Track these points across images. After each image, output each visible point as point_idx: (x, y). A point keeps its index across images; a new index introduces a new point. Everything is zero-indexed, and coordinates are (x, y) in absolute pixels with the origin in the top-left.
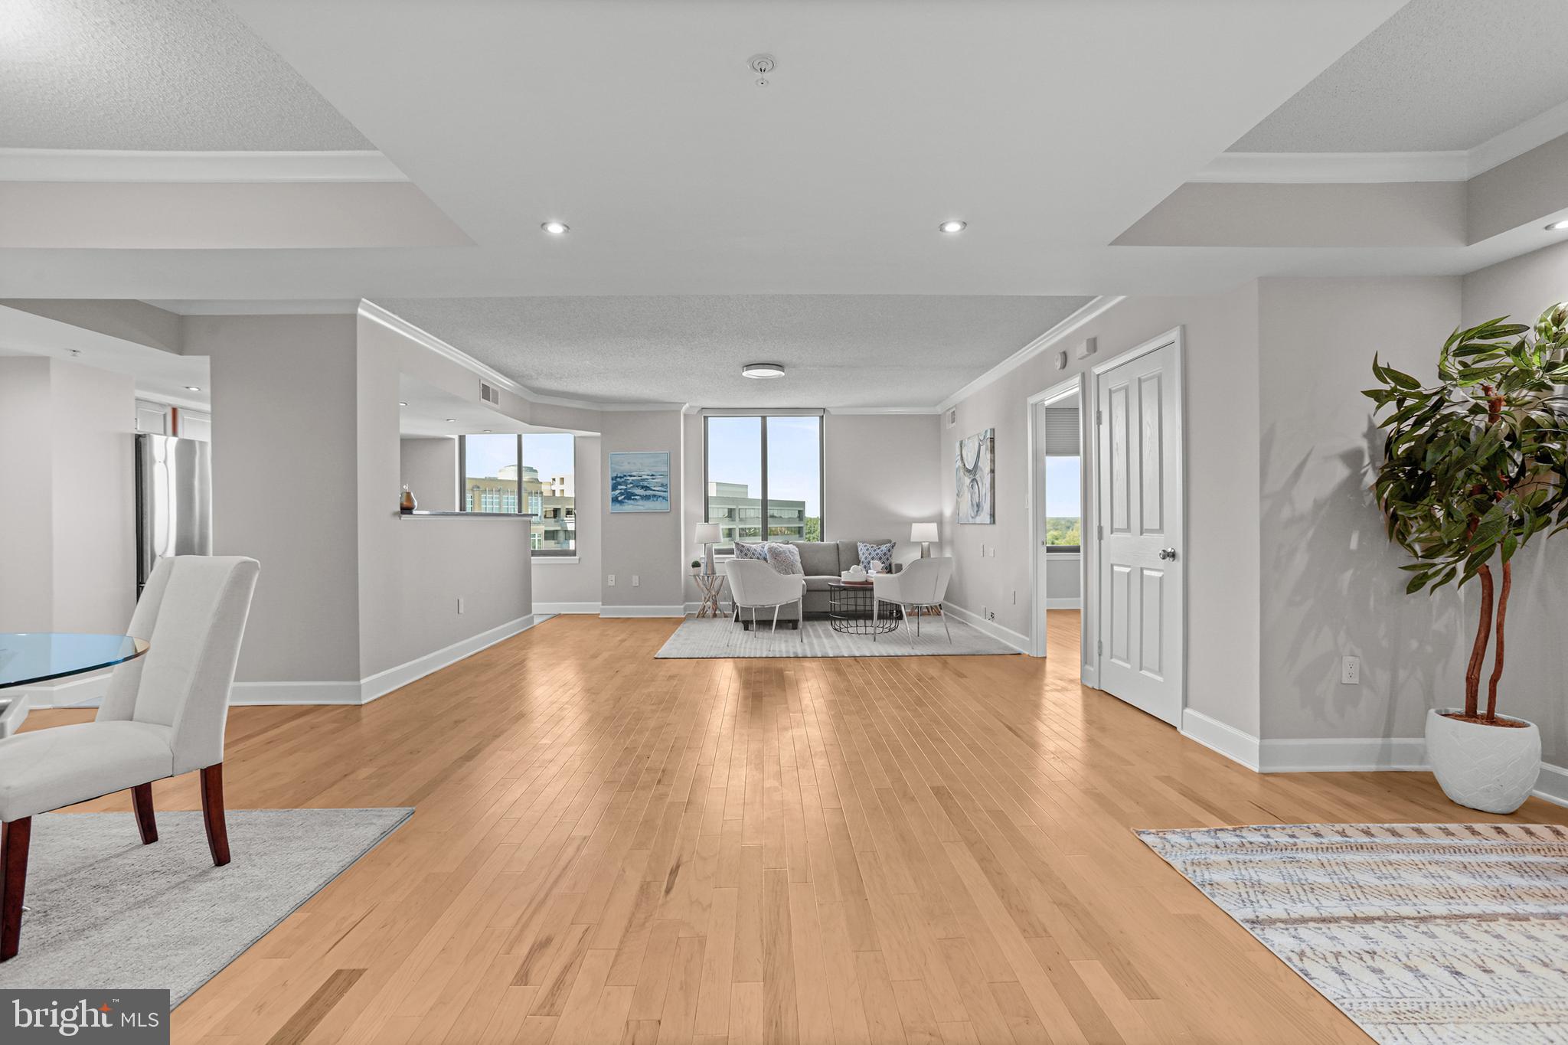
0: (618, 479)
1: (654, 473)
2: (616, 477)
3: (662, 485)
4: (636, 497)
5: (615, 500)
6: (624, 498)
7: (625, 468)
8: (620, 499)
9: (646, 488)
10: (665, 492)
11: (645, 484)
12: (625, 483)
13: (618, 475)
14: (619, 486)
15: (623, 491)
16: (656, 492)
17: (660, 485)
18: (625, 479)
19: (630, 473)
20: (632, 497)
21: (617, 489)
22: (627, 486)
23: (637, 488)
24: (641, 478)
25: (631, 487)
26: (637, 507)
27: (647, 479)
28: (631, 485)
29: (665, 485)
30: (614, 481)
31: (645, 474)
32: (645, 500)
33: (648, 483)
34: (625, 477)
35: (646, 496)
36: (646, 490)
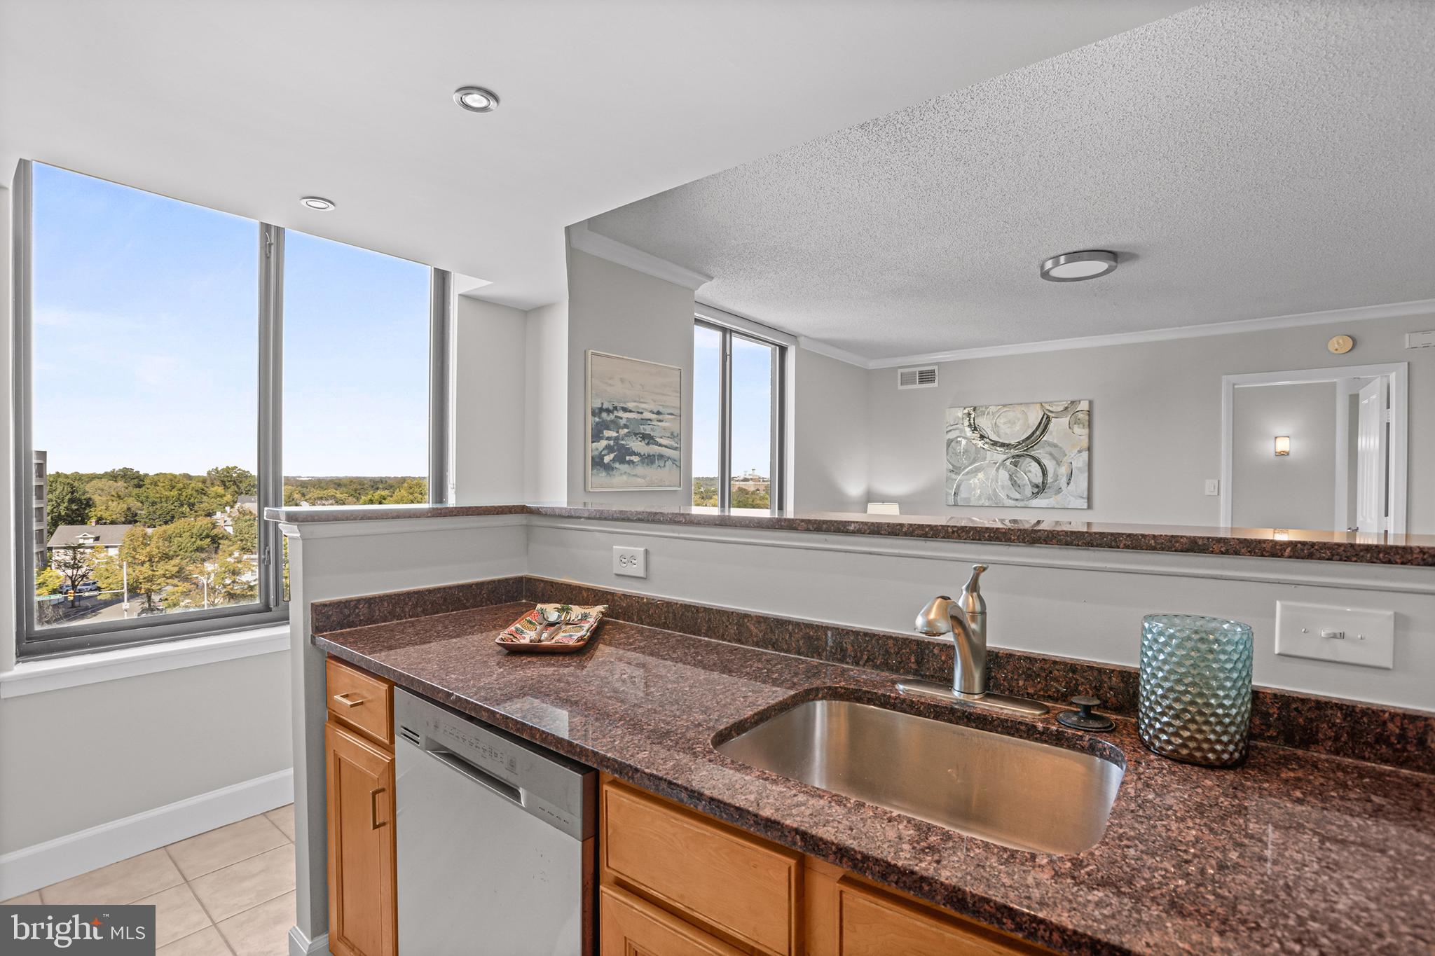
0: (604, 415)
1: (661, 410)
2: (601, 410)
3: (672, 436)
4: (633, 458)
5: (598, 462)
6: (614, 460)
7: (615, 391)
9: (648, 438)
10: (675, 449)
11: (647, 429)
12: (615, 425)
13: (605, 406)
14: (605, 431)
15: (612, 443)
16: (664, 448)
17: (669, 435)
18: (616, 417)
19: (622, 405)
20: (628, 458)
21: (602, 438)
22: (618, 432)
23: (634, 438)
24: (640, 416)
25: (626, 435)
26: (634, 478)
27: (650, 420)
28: (626, 430)
29: (676, 435)
30: (597, 419)
31: (646, 410)
32: (648, 465)
33: (652, 429)
34: (616, 413)
35: (649, 456)
36: (648, 444)
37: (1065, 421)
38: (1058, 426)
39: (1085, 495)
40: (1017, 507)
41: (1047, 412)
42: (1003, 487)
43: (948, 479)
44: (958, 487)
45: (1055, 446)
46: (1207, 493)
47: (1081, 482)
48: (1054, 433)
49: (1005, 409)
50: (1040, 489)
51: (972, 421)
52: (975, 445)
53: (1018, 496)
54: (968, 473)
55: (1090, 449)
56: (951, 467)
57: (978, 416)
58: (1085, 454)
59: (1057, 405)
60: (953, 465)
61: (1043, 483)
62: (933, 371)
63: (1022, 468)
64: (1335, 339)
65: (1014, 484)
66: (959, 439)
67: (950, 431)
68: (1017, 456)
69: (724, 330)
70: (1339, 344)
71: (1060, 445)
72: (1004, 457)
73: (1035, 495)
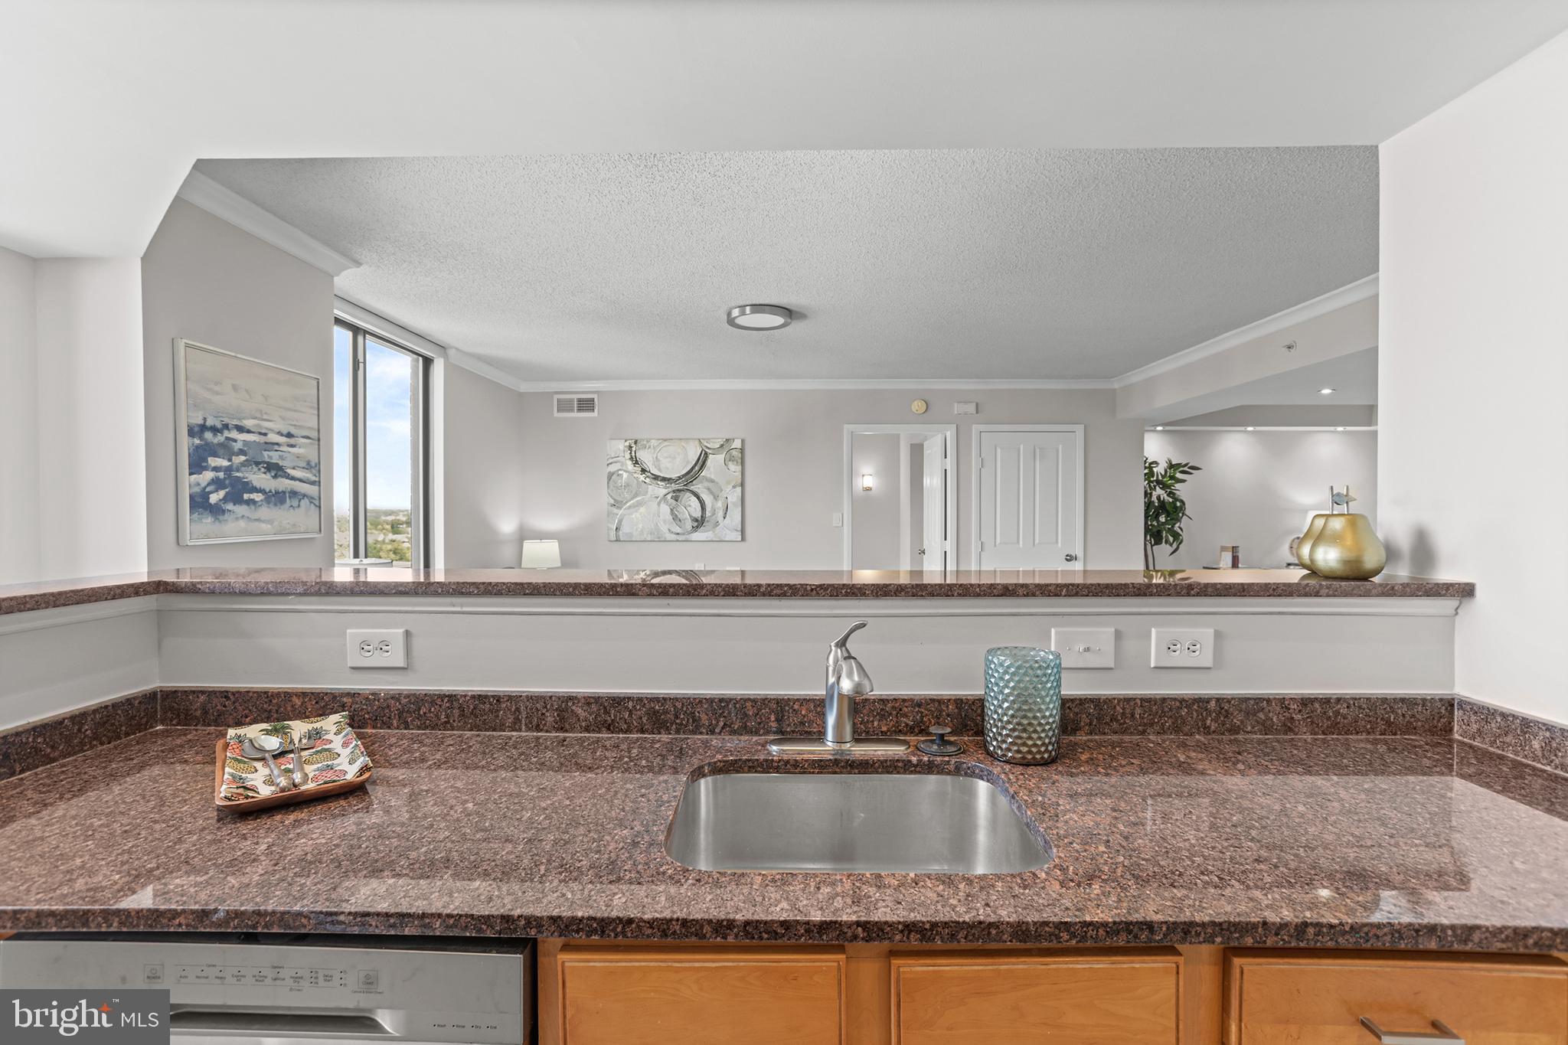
0: (208, 435)
1: (293, 431)
2: (203, 428)
3: (308, 467)
4: (254, 496)
5: (200, 503)
6: (225, 500)
7: (224, 402)
8: (214, 498)
9: (275, 469)
10: (313, 483)
11: (274, 457)
12: (225, 449)
13: (209, 423)
14: (209, 459)
15: (221, 475)
16: (297, 482)
17: (304, 465)
18: (227, 438)
19: (235, 422)
20: (246, 496)
21: (206, 468)
22: (230, 460)
23: (255, 469)
24: (262, 439)
25: (243, 464)
26: (257, 523)
27: (277, 444)
28: (243, 458)
29: (313, 465)
30: (197, 441)
31: (272, 430)
32: (275, 505)
33: (281, 457)
34: (226, 434)
35: (277, 493)
36: (275, 477)
37: (721, 457)
38: (715, 461)
39: (740, 529)
40: (678, 541)
41: (705, 448)
42: (665, 521)
43: (609, 514)
44: (620, 522)
45: (712, 481)
46: (834, 525)
47: (735, 515)
48: (712, 469)
49: (666, 443)
50: (699, 523)
51: (633, 454)
52: (637, 479)
53: (679, 530)
54: (630, 507)
55: (742, 485)
56: (612, 502)
57: (639, 449)
58: (739, 489)
59: (714, 442)
60: (614, 500)
61: (702, 517)
62: (593, 400)
63: (683, 502)
64: (916, 402)
65: (675, 518)
66: (620, 472)
67: (611, 463)
68: (678, 490)
69: (356, 330)
70: (918, 406)
71: (716, 480)
72: (665, 491)
73: (695, 529)
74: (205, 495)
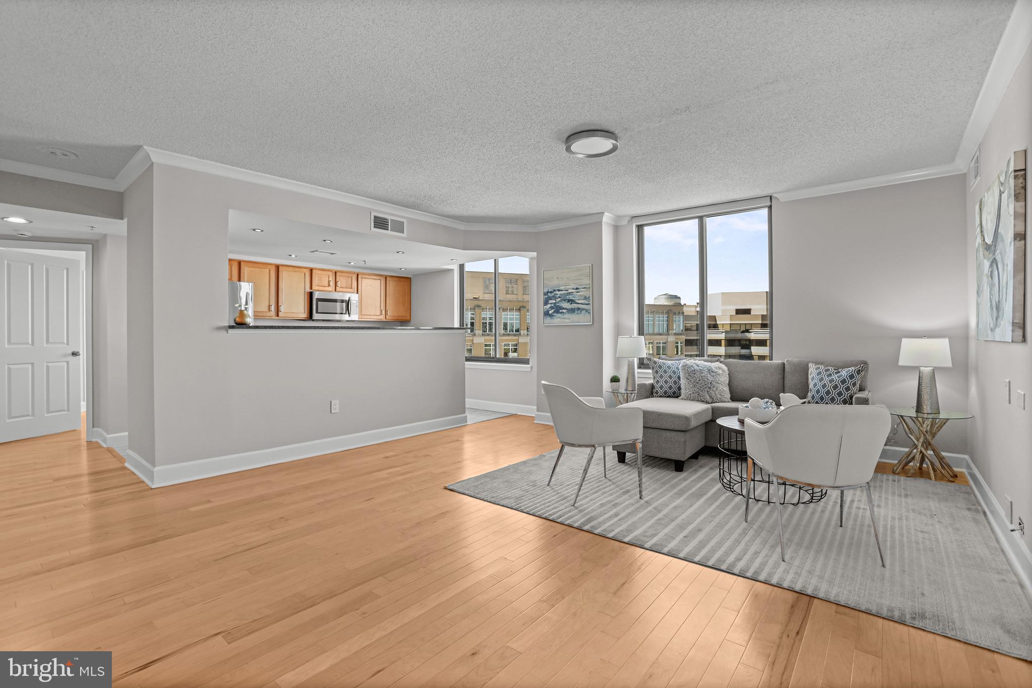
0: (549, 294)
1: (578, 287)
2: (548, 292)
3: (585, 298)
4: (564, 311)
5: (546, 314)
6: (554, 312)
7: (553, 283)
8: (550, 312)
9: (571, 301)
10: (588, 304)
11: (571, 297)
12: (554, 297)
13: (549, 291)
14: (549, 301)
15: (553, 305)
16: (582, 305)
19: (557, 289)
20: (560, 311)
21: (548, 304)
22: (556, 300)
23: (564, 302)
24: (567, 292)
25: (560, 301)
26: (564, 320)
27: (572, 293)
28: (559, 299)
30: (546, 296)
31: (570, 288)
32: (571, 313)
33: (573, 297)
34: (555, 293)
35: (572, 309)
36: (571, 304)
74: (548, 311)
